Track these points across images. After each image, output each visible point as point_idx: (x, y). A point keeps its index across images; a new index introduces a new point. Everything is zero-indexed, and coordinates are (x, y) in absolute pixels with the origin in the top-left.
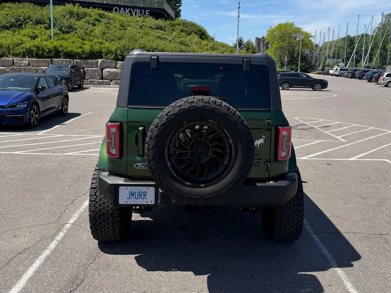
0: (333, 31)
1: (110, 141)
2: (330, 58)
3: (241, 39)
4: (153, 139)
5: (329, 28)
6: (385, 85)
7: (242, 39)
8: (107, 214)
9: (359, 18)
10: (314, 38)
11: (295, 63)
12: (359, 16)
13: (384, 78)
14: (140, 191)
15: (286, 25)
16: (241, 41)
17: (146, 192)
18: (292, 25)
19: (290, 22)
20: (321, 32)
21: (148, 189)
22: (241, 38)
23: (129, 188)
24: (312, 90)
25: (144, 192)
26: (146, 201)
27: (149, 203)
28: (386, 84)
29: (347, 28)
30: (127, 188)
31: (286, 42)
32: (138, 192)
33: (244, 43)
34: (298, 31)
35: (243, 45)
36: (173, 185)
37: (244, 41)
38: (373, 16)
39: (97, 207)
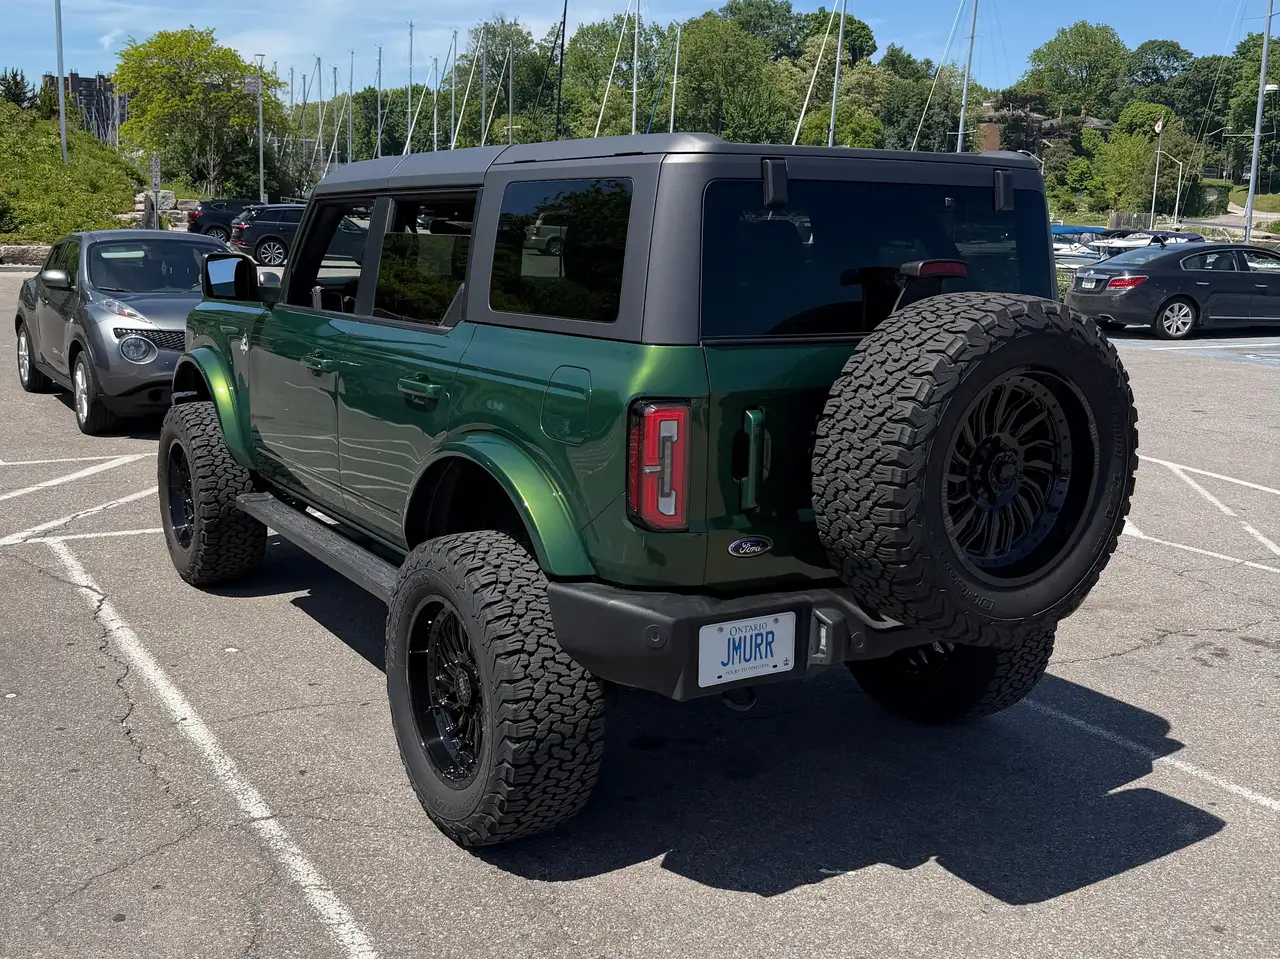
0: (335, 72)
1: (659, 468)
2: (333, 160)
3: (19, 78)
4: (919, 444)
5: (319, 59)
6: (539, 250)
7: (23, 79)
8: (573, 736)
9: (411, 34)
10: (289, 88)
11: (233, 174)
12: (411, 26)
13: (538, 229)
14: (757, 632)
15: (187, 37)
16: (17, 84)
17: (772, 633)
18: (206, 39)
19: (200, 27)
20: (292, 69)
21: (776, 620)
22: (19, 72)
23: (727, 626)
24: (357, 265)
25: (767, 633)
26: (770, 661)
27: (782, 668)
28: (544, 247)
29: (380, 64)
30: (721, 630)
31: (193, 96)
32: (751, 636)
33: (29, 95)
34: (228, 62)
35: (30, 99)
36: (963, 591)
37: (30, 87)
38: (456, 32)
39: (542, 720)
